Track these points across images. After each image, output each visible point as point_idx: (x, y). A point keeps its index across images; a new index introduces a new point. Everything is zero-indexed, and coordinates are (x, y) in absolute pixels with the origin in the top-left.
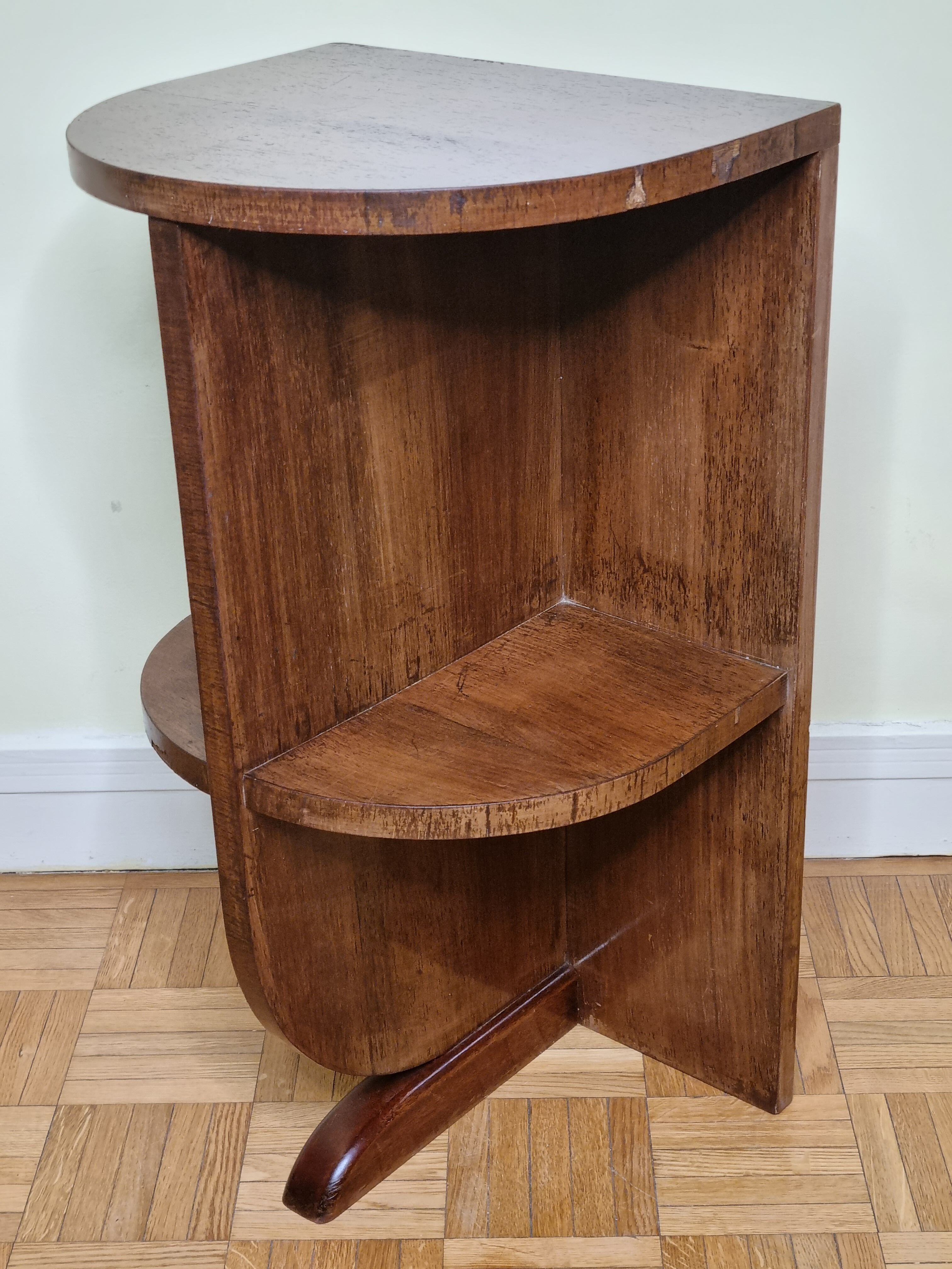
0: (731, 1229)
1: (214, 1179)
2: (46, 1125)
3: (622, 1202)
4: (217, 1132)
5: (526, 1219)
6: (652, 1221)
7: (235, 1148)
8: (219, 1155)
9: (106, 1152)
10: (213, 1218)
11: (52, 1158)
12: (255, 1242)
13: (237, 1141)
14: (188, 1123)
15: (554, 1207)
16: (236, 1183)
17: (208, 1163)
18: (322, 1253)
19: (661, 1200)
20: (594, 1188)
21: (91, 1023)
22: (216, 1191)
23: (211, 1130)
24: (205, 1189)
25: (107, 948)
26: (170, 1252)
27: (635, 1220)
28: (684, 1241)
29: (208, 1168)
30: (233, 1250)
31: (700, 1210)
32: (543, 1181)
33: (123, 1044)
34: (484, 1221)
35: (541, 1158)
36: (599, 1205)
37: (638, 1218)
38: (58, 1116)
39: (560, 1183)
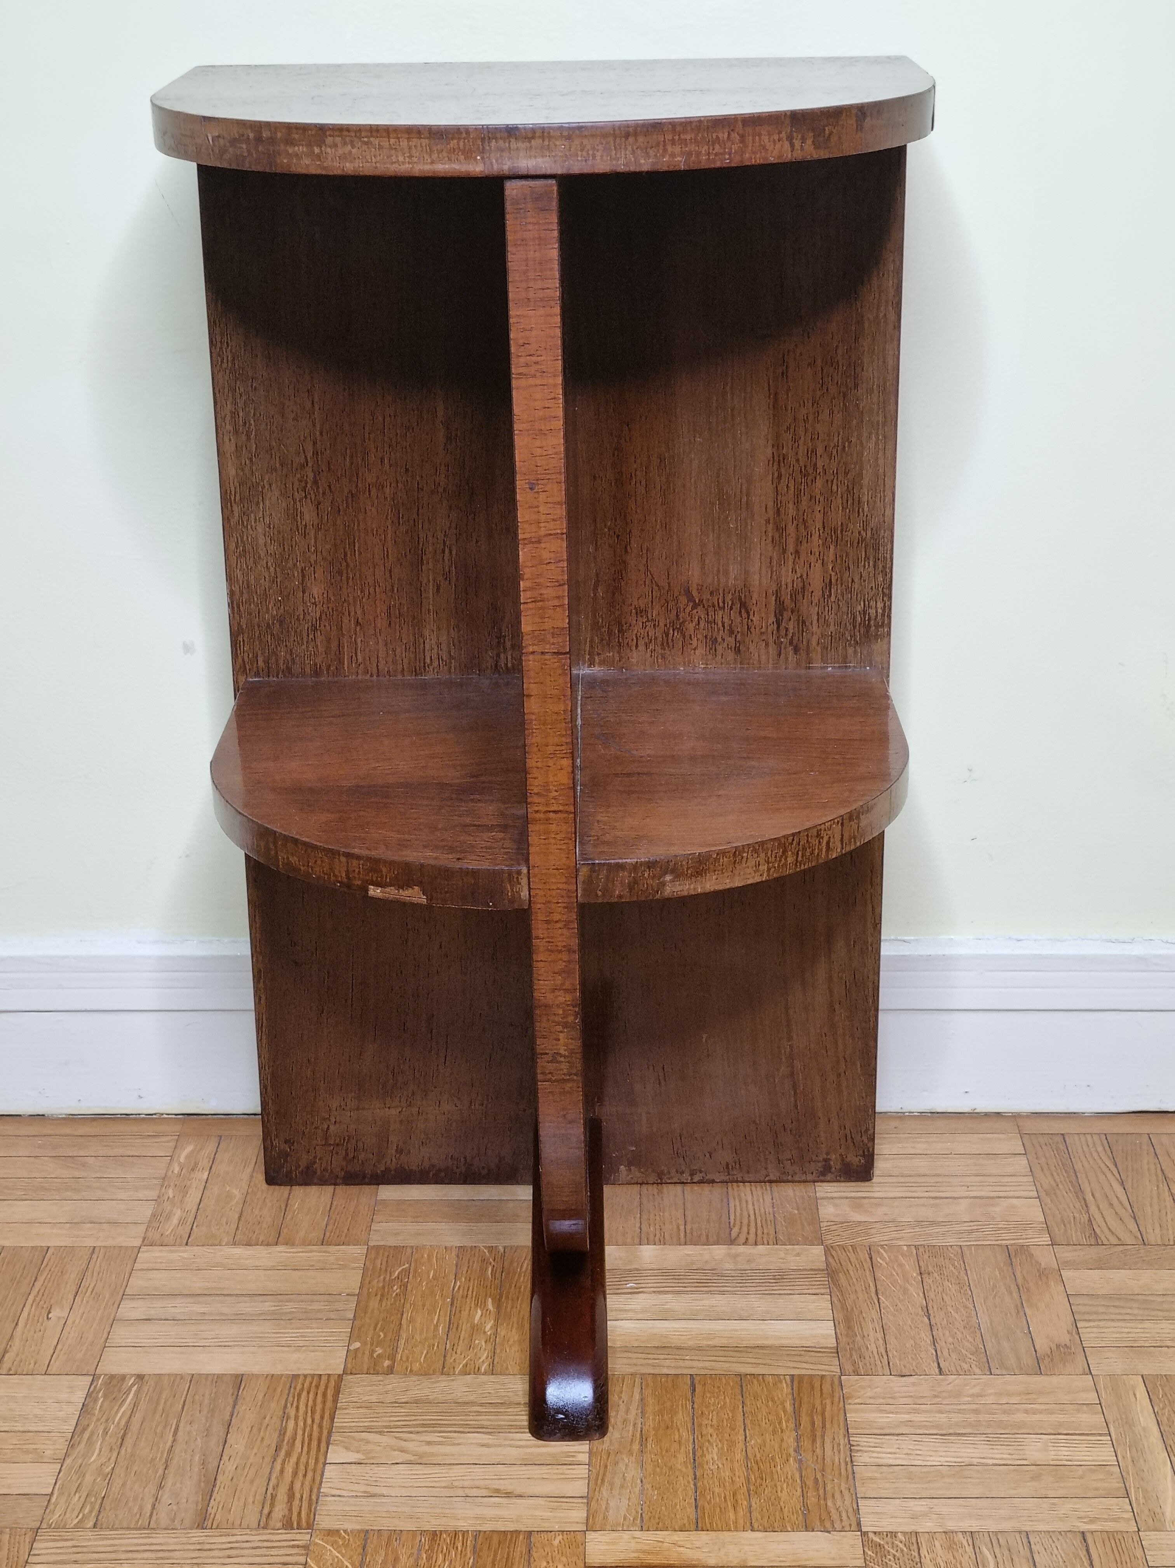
0: (951, 1525)
1: (293, 1459)
2: (79, 1397)
3: (811, 1494)
4: (297, 1408)
5: (691, 1510)
6: (851, 1514)
7: (320, 1426)
8: (300, 1432)
9: (157, 1427)
10: (291, 1505)
11: (86, 1435)
12: (345, 1531)
13: (322, 1417)
14: (260, 1396)
15: (725, 1498)
16: (320, 1465)
17: (285, 1442)
18: (431, 1548)
19: (861, 1491)
20: (776, 1476)
21: (137, 1283)
22: (295, 1474)
23: (289, 1405)
24: (282, 1471)
25: (158, 1200)
26: (237, 1542)
27: (829, 1513)
28: (891, 1537)
29: (285, 1447)
30: (319, 1542)
31: (912, 1503)
32: (712, 1467)
33: (179, 1308)
34: (637, 1512)
35: (709, 1441)
36: (784, 1496)
37: (833, 1511)
38: (95, 1387)
39: (732, 1470)
